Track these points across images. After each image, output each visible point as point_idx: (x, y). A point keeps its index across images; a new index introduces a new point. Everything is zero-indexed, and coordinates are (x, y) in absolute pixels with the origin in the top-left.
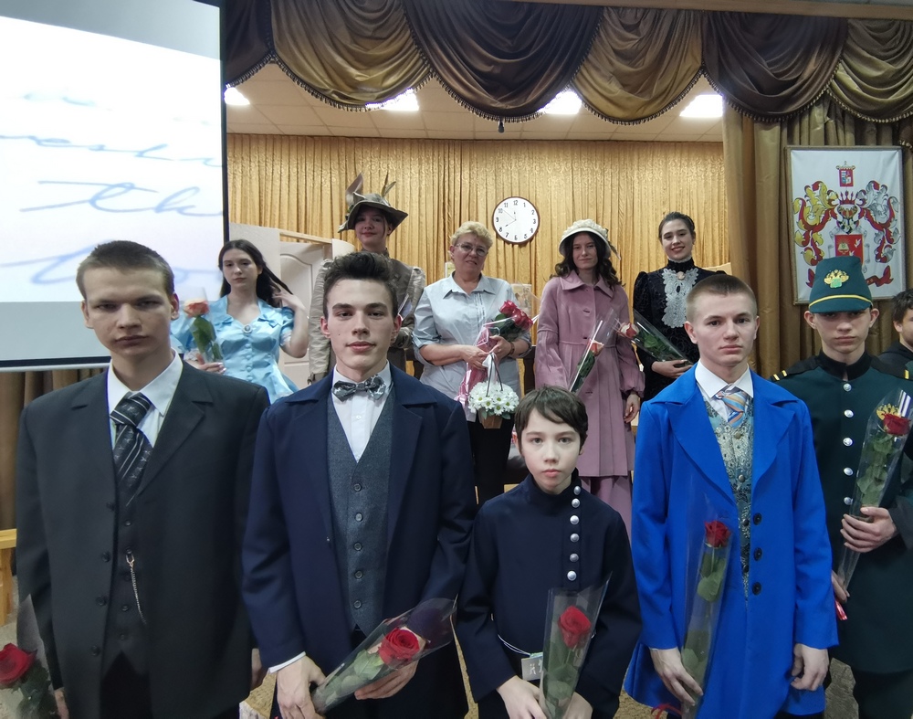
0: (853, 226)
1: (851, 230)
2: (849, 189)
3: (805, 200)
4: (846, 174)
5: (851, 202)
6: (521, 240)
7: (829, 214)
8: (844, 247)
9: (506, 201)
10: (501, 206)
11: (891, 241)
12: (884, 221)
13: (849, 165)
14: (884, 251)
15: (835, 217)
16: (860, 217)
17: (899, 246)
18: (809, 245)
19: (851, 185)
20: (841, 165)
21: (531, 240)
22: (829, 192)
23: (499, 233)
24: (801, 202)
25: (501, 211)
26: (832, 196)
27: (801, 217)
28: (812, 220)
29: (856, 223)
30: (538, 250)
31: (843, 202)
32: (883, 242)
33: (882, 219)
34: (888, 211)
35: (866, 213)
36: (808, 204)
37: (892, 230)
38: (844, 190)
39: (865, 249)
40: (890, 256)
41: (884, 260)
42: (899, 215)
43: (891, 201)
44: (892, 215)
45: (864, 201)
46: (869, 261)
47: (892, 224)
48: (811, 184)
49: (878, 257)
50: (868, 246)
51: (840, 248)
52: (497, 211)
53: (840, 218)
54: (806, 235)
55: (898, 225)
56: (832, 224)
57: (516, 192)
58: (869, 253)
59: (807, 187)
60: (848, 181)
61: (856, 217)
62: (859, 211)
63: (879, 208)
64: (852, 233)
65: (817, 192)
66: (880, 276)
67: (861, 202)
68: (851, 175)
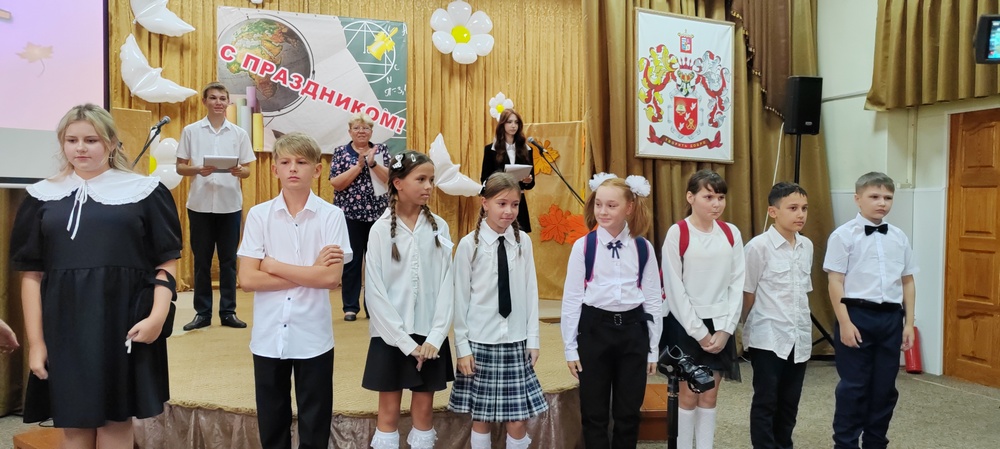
0: (690, 90)
1: (688, 93)
2: (688, 55)
3: (650, 60)
4: (686, 43)
5: (690, 68)
7: (670, 76)
8: (682, 108)
11: (722, 108)
12: (717, 89)
13: (689, 34)
14: (717, 117)
15: (675, 80)
16: (697, 83)
17: (728, 113)
18: (651, 103)
19: (690, 52)
20: (683, 33)
22: (671, 55)
24: (645, 61)
26: (673, 59)
27: (645, 75)
28: (655, 80)
29: (693, 87)
31: (682, 67)
32: (715, 109)
33: (715, 87)
34: (721, 82)
35: (701, 79)
36: (652, 64)
37: (723, 98)
38: (684, 55)
39: (699, 113)
40: (720, 122)
41: (716, 125)
42: (730, 86)
43: (724, 71)
44: (724, 85)
45: (700, 68)
46: (702, 124)
47: (724, 93)
48: (655, 46)
49: (711, 121)
50: (702, 110)
51: (678, 109)
53: (679, 81)
54: (649, 93)
55: (728, 95)
56: (671, 85)
58: (703, 116)
59: (651, 48)
60: (687, 48)
61: (693, 82)
62: (696, 77)
63: (713, 77)
64: (689, 97)
65: (660, 54)
66: (712, 139)
67: (698, 69)
68: (690, 43)
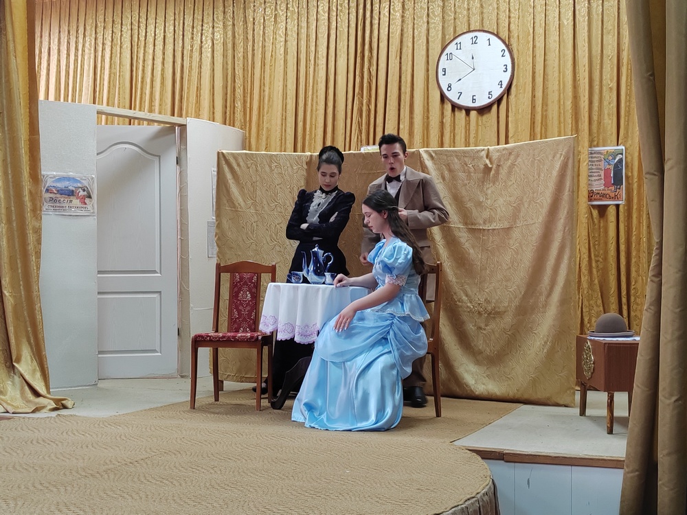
6: (483, 101)
9: (458, 40)
10: (451, 48)
21: (499, 101)
23: (447, 94)
25: (450, 55)
30: (510, 119)
52: (444, 57)
57: (475, 24)
